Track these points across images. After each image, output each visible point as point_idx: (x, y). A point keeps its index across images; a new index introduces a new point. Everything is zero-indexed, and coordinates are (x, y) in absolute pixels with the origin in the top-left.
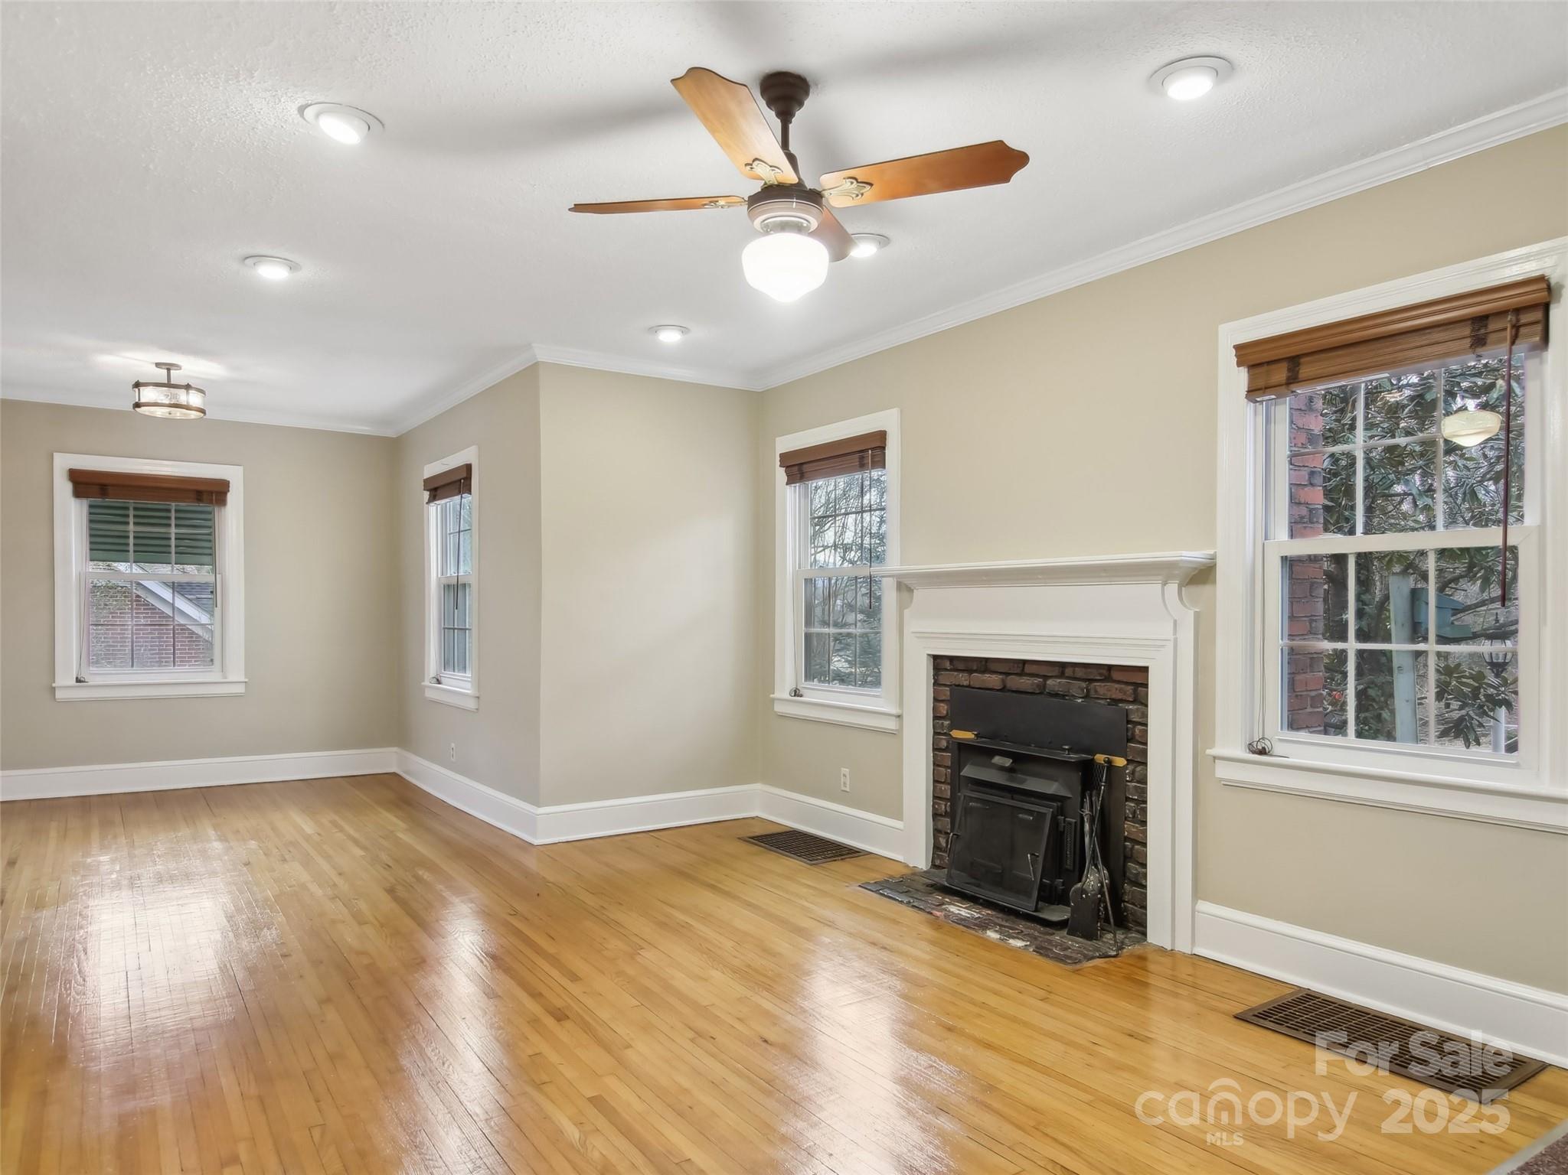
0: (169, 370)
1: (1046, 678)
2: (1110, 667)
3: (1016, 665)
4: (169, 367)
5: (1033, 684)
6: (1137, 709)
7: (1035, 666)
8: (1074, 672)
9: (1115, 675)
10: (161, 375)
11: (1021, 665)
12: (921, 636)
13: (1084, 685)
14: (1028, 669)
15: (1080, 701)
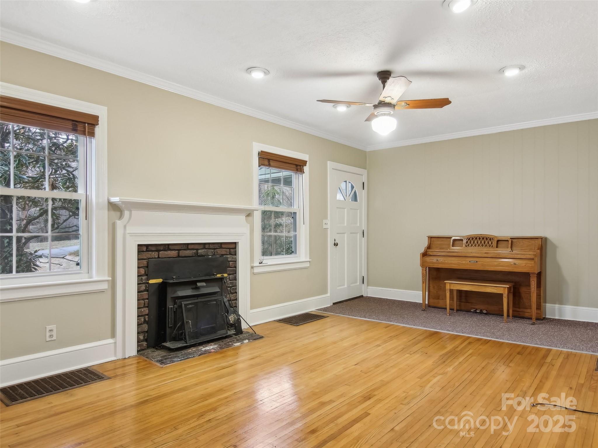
1: (197, 250)
2: (221, 243)
3: (185, 246)
5: (192, 253)
6: (231, 257)
7: (193, 246)
8: (209, 246)
9: (223, 246)
11: (187, 246)
12: (133, 235)
13: (213, 250)
14: (190, 247)
15: (210, 257)
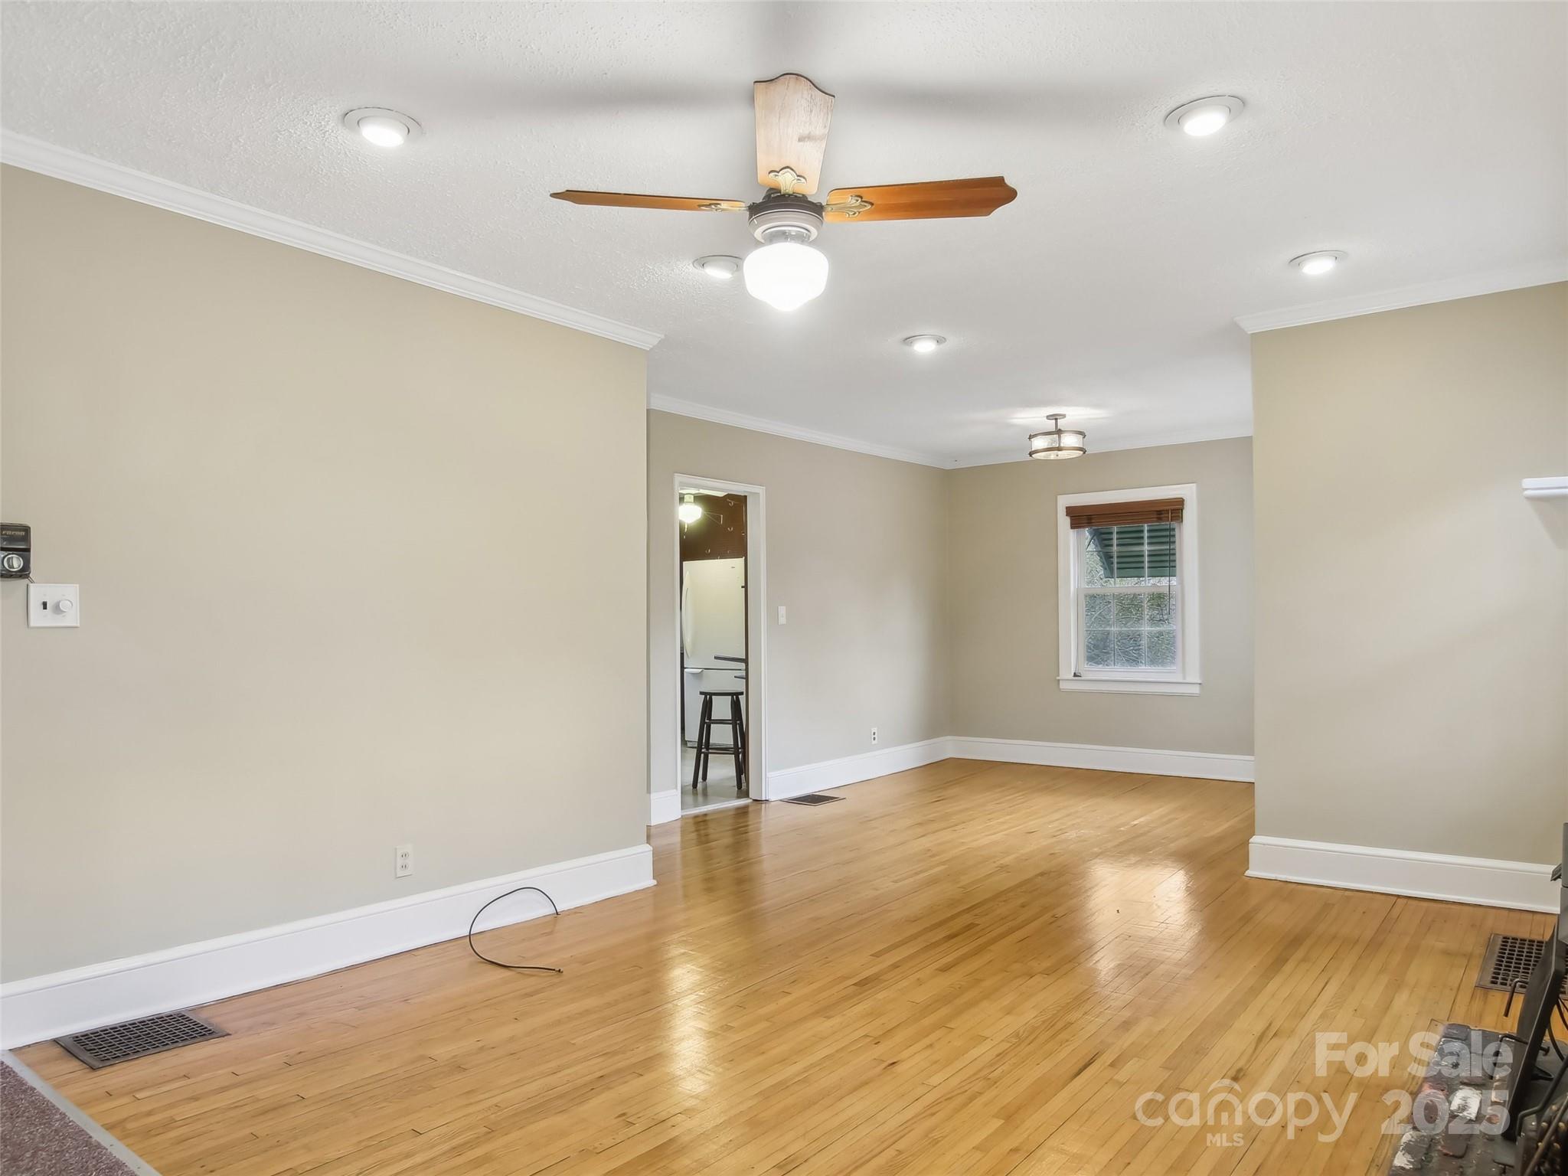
0: (1056, 419)
4: (1055, 417)
10: (1050, 425)
